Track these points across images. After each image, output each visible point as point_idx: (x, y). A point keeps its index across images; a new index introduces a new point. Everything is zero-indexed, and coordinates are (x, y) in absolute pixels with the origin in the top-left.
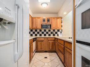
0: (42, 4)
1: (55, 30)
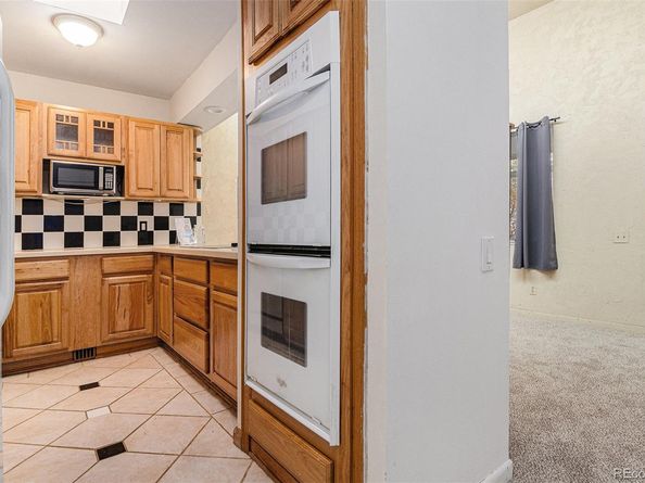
0: (53, 19)
1: (152, 204)
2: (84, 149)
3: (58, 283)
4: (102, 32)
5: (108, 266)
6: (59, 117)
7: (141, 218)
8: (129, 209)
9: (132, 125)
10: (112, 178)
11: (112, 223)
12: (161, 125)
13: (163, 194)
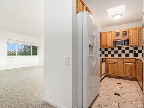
1: (137, 47)
2: (121, 37)
3: (115, 63)
4: (122, 15)
5: (125, 61)
6: (116, 33)
7: (134, 51)
8: (131, 48)
9: (131, 30)
10: (126, 43)
11: (127, 52)
12: (138, 28)
13: (139, 44)
